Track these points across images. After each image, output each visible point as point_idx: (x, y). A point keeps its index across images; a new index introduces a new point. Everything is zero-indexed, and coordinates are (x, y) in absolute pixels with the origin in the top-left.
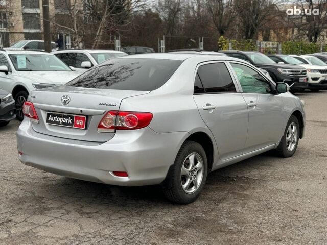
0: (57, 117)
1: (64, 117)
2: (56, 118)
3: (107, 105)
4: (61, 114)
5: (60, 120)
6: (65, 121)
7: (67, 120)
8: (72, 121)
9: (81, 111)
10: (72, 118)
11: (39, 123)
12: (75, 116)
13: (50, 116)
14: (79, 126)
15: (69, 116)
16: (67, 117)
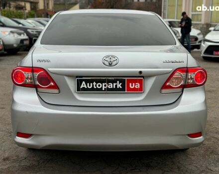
0: (97, 83)
1: (109, 81)
2: (94, 84)
3: (172, 62)
4: (104, 78)
5: (103, 86)
6: (111, 86)
7: (114, 84)
8: (123, 85)
9: (141, 72)
10: (122, 82)
11: (60, 92)
12: (126, 79)
13: (84, 83)
14: (135, 89)
15: (118, 80)
16: (113, 82)
